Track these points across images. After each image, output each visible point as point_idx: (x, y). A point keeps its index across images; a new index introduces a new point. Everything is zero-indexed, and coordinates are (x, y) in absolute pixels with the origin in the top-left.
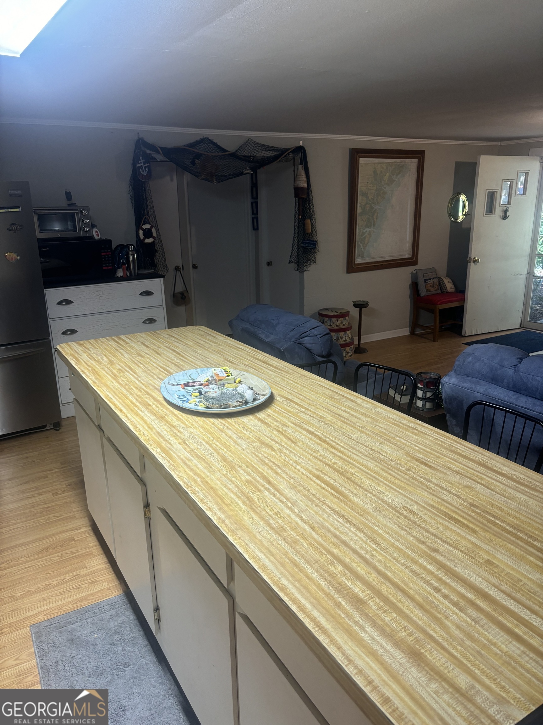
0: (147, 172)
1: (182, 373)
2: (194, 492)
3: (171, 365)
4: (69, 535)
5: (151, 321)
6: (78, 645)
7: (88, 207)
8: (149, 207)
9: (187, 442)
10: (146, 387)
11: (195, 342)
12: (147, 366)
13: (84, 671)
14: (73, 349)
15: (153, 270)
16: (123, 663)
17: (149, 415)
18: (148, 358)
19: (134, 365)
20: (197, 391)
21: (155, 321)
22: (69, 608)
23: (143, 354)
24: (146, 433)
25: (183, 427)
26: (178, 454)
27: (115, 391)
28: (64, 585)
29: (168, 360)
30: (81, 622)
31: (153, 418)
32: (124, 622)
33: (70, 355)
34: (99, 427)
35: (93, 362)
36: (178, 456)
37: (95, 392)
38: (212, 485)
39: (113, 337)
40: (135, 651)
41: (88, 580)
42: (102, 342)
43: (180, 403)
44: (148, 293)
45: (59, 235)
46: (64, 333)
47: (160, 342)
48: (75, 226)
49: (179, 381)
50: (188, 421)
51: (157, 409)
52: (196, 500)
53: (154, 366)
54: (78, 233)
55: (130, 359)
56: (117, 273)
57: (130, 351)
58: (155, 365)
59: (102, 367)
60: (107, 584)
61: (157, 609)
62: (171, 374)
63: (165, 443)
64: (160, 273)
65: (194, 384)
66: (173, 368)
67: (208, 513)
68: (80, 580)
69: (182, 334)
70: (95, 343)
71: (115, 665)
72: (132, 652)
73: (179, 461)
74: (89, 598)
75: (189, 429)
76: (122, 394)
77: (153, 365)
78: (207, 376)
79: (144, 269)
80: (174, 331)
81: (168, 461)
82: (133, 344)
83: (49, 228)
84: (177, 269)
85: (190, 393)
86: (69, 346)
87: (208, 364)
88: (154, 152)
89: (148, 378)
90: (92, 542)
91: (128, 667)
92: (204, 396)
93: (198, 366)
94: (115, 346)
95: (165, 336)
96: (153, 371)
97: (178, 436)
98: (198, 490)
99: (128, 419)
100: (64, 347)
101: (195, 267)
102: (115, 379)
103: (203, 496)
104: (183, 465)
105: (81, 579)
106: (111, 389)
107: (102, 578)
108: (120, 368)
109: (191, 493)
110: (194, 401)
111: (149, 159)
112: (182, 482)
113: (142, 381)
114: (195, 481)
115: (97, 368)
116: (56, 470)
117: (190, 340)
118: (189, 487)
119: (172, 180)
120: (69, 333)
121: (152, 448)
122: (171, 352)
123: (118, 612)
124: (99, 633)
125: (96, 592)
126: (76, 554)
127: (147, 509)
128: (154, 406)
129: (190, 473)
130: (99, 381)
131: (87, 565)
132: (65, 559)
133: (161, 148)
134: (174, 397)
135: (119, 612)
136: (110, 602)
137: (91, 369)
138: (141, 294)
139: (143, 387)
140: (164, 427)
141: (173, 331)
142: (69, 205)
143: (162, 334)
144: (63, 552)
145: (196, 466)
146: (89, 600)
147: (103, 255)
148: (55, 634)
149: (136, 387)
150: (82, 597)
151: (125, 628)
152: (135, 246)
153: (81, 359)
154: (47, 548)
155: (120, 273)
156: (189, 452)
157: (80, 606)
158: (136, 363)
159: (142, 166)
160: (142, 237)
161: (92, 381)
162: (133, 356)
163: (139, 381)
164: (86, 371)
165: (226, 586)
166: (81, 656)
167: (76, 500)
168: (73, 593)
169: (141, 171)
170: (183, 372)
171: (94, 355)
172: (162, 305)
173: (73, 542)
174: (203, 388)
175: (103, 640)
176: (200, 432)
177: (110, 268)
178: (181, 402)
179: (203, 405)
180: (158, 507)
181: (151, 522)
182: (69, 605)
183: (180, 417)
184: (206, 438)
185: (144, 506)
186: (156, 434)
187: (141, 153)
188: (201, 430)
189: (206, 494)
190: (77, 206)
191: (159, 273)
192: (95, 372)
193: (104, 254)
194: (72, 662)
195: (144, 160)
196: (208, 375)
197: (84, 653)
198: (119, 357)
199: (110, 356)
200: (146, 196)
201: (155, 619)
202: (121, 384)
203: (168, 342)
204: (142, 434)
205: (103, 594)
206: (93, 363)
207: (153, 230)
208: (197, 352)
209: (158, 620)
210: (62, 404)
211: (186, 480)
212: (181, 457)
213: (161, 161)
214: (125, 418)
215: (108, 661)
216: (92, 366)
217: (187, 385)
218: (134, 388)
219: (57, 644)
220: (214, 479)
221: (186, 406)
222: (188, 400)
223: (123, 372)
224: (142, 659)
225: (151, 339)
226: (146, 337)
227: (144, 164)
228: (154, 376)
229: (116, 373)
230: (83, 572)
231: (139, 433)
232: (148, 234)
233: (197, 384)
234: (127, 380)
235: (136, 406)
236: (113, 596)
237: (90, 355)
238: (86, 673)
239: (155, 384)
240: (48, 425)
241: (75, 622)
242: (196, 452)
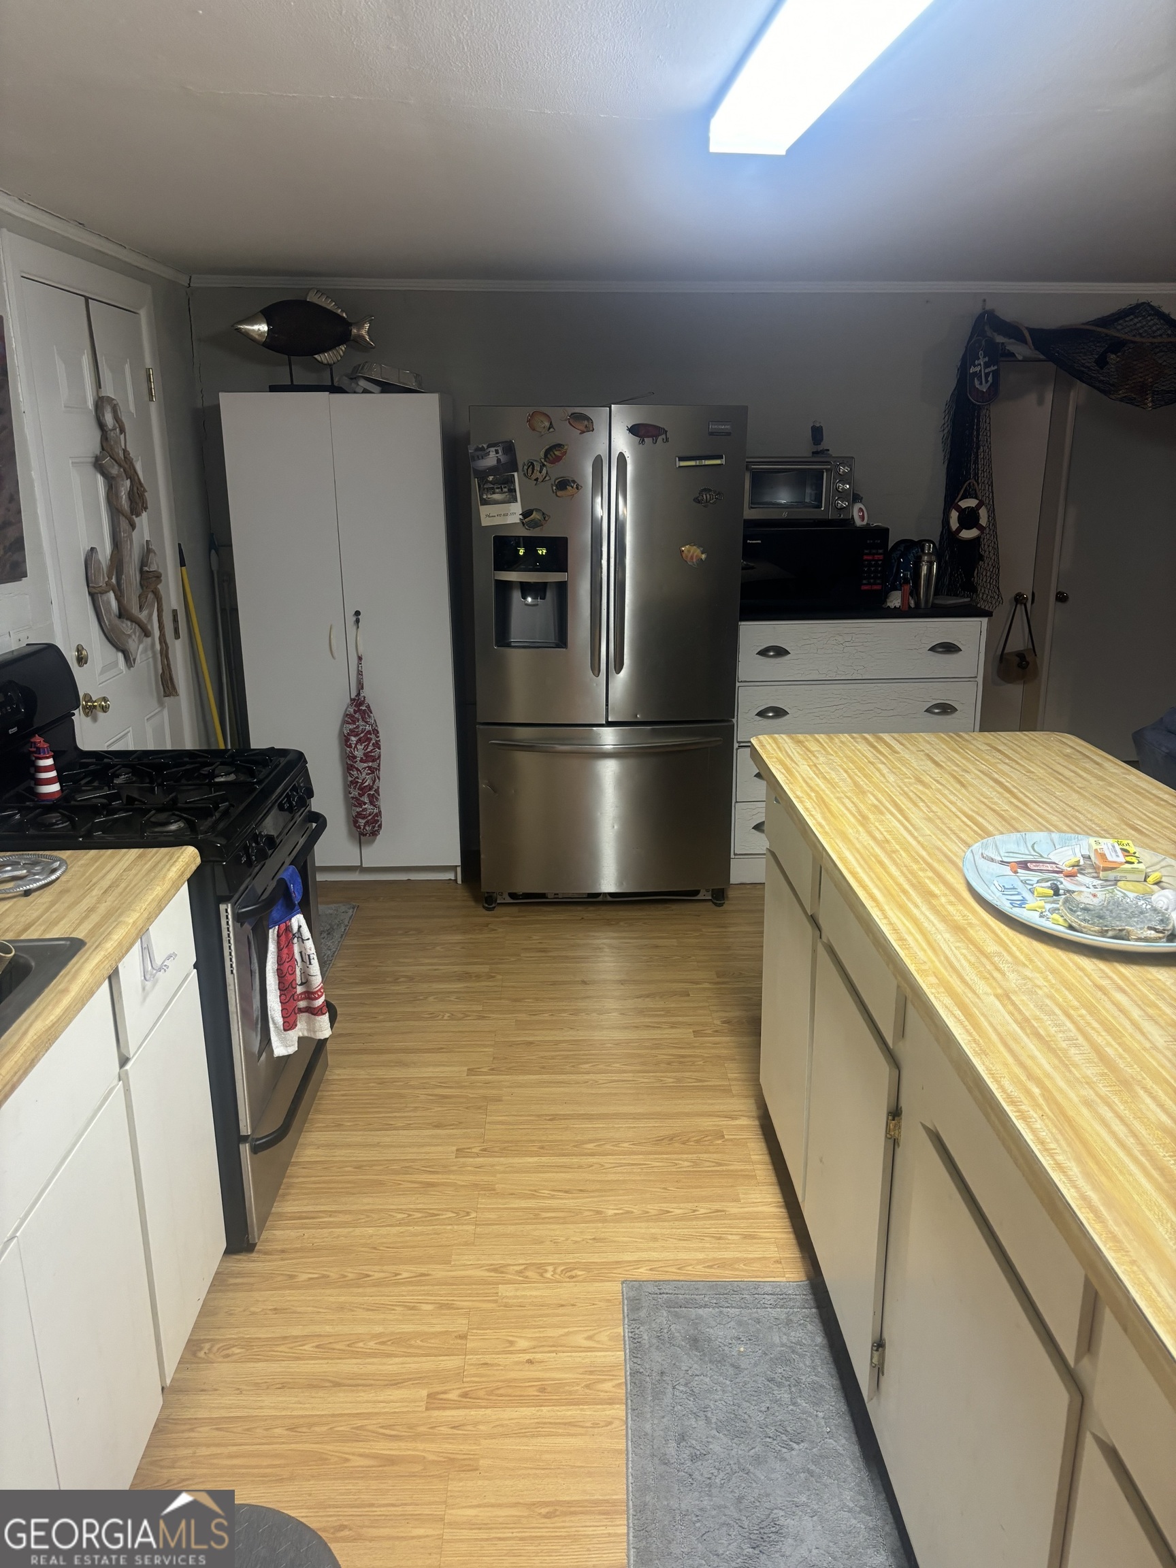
0: (989, 384)
1: (1015, 836)
2: (1024, 1117)
3: (989, 813)
4: (715, 1125)
5: (945, 709)
6: (705, 1355)
7: (853, 458)
8: (980, 462)
9: (1014, 998)
10: (929, 854)
11: (1050, 770)
12: (934, 808)
13: (709, 1414)
14: (783, 749)
15: (969, 599)
16: (789, 1429)
17: (932, 917)
18: (939, 791)
19: (905, 800)
20: (1049, 884)
21: (954, 710)
22: (697, 1272)
23: (927, 779)
24: (921, 954)
25: (1007, 962)
26: (991, 1019)
27: (862, 850)
28: (694, 1223)
29: (983, 803)
30: (717, 1310)
31: (941, 926)
32: (799, 1343)
33: (775, 760)
34: (814, 920)
35: (819, 781)
36: (991, 1024)
37: (819, 845)
38: (1071, 1113)
39: (867, 735)
40: (817, 1416)
41: (739, 1228)
42: (842, 742)
43: (1005, 906)
44: (949, 648)
45: (785, 515)
46: (762, 714)
47: (967, 759)
48: (818, 498)
49: (1006, 854)
50: (1020, 949)
51: (950, 908)
52: (1028, 1137)
53: (951, 811)
54: (825, 511)
55: (900, 787)
56: (888, 600)
57: (900, 769)
58: (954, 809)
59: (838, 795)
60: (776, 1249)
61: (879, 1345)
62: (989, 834)
63: (963, 988)
64: (982, 605)
65: (1041, 867)
66: (994, 822)
67: (1056, 1176)
68: (724, 1224)
69: (1019, 747)
70: (826, 743)
71: (773, 1428)
72: (810, 1415)
73: (994, 1037)
74: (736, 1266)
75: (1020, 968)
76: (876, 859)
77: (948, 808)
78: (1075, 854)
79: (947, 595)
80: (1002, 739)
81: (967, 1031)
82: (907, 756)
83: (767, 499)
84: (1019, 599)
85: (1029, 887)
86: (775, 740)
87: (1077, 825)
88: (1012, 340)
89: (934, 834)
90: (757, 1152)
91: (798, 1443)
92: (1066, 901)
93: (1055, 827)
94: (869, 755)
95: (979, 747)
96: (946, 820)
97: (994, 978)
98: (1035, 1115)
99: (886, 917)
100: (765, 743)
101: (1061, 598)
102: (862, 825)
103: (1044, 1134)
104: (1002, 1049)
105: (726, 1222)
106: (853, 844)
107: (768, 1234)
108: (876, 802)
109: (1018, 1118)
110: (1040, 908)
111: (998, 355)
112: (996, 1086)
113: (920, 839)
114: (1028, 1093)
115: (827, 795)
116: (706, 985)
117: (1039, 763)
118: (1012, 1102)
119: (1041, 402)
120: (771, 714)
121: (932, 993)
122: (992, 783)
123: (791, 1317)
124: (748, 1346)
125: (752, 1259)
126: (724, 1168)
127: (893, 1120)
128: (943, 900)
129: (1017, 1070)
130: (829, 823)
131: (741, 1196)
132: (703, 1171)
133: (1031, 331)
134: (993, 888)
135: (795, 1319)
136: (778, 1290)
137: (816, 796)
138: (932, 649)
139: (924, 853)
140: (964, 951)
141: (999, 737)
142: (815, 453)
143: (974, 742)
144: (700, 1155)
145: (1032, 1057)
146: (737, 1270)
147: (867, 560)
148: (665, 1314)
149: (906, 850)
150: (725, 1258)
151: (802, 1356)
152: (937, 545)
153: (797, 771)
154: (671, 1138)
155: (895, 600)
156: (1019, 1023)
157: (718, 1277)
158: (910, 799)
159: (980, 371)
160: (954, 524)
161: (814, 821)
162: (906, 780)
163: (915, 838)
164: (805, 799)
165: (1071, 1362)
166: (707, 1380)
167: (737, 1057)
168: (708, 1245)
169: (976, 382)
170: (1018, 835)
171: (823, 768)
172: (976, 677)
173: (720, 1142)
174: (1062, 880)
175: (756, 1365)
176: (1048, 981)
177: (875, 587)
178: (1007, 904)
179: (1061, 920)
180: (923, 1126)
181: (899, 1151)
182: (698, 1267)
183: (1002, 936)
184: (1061, 1000)
185: (889, 1113)
186: (945, 962)
187: (983, 343)
188: (1050, 977)
189: (1054, 1130)
190: (831, 456)
191: (979, 605)
192: (822, 803)
193: (870, 558)
194: (689, 1385)
195: (987, 359)
196: (1077, 850)
197: (716, 1377)
198: (875, 779)
199: (856, 775)
200: (977, 438)
201: (873, 1366)
202: (874, 838)
203: (986, 761)
204: (914, 957)
205: (766, 1267)
206: (820, 783)
207: (983, 512)
208: (1053, 794)
209: (879, 1370)
210: (735, 854)
211: (1006, 1083)
212: (999, 1027)
213: (1025, 360)
214: (879, 913)
215: (760, 1414)
216: (818, 789)
217: (1024, 865)
218: (902, 852)
219: (666, 1336)
220: (1075, 1099)
221: (1017, 913)
222: (1024, 901)
223: (882, 813)
224: (830, 1438)
225: (948, 750)
226: (938, 744)
227: (985, 368)
228: (949, 832)
229: (866, 811)
230: (733, 1209)
231: (906, 951)
232: (969, 518)
233: (1049, 867)
234: (887, 831)
235: (905, 892)
236: (784, 1279)
237: (815, 765)
238: (714, 1420)
239: (951, 852)
240: (703, 892)
241: (706, 1306)
242: (1036, 1025)
